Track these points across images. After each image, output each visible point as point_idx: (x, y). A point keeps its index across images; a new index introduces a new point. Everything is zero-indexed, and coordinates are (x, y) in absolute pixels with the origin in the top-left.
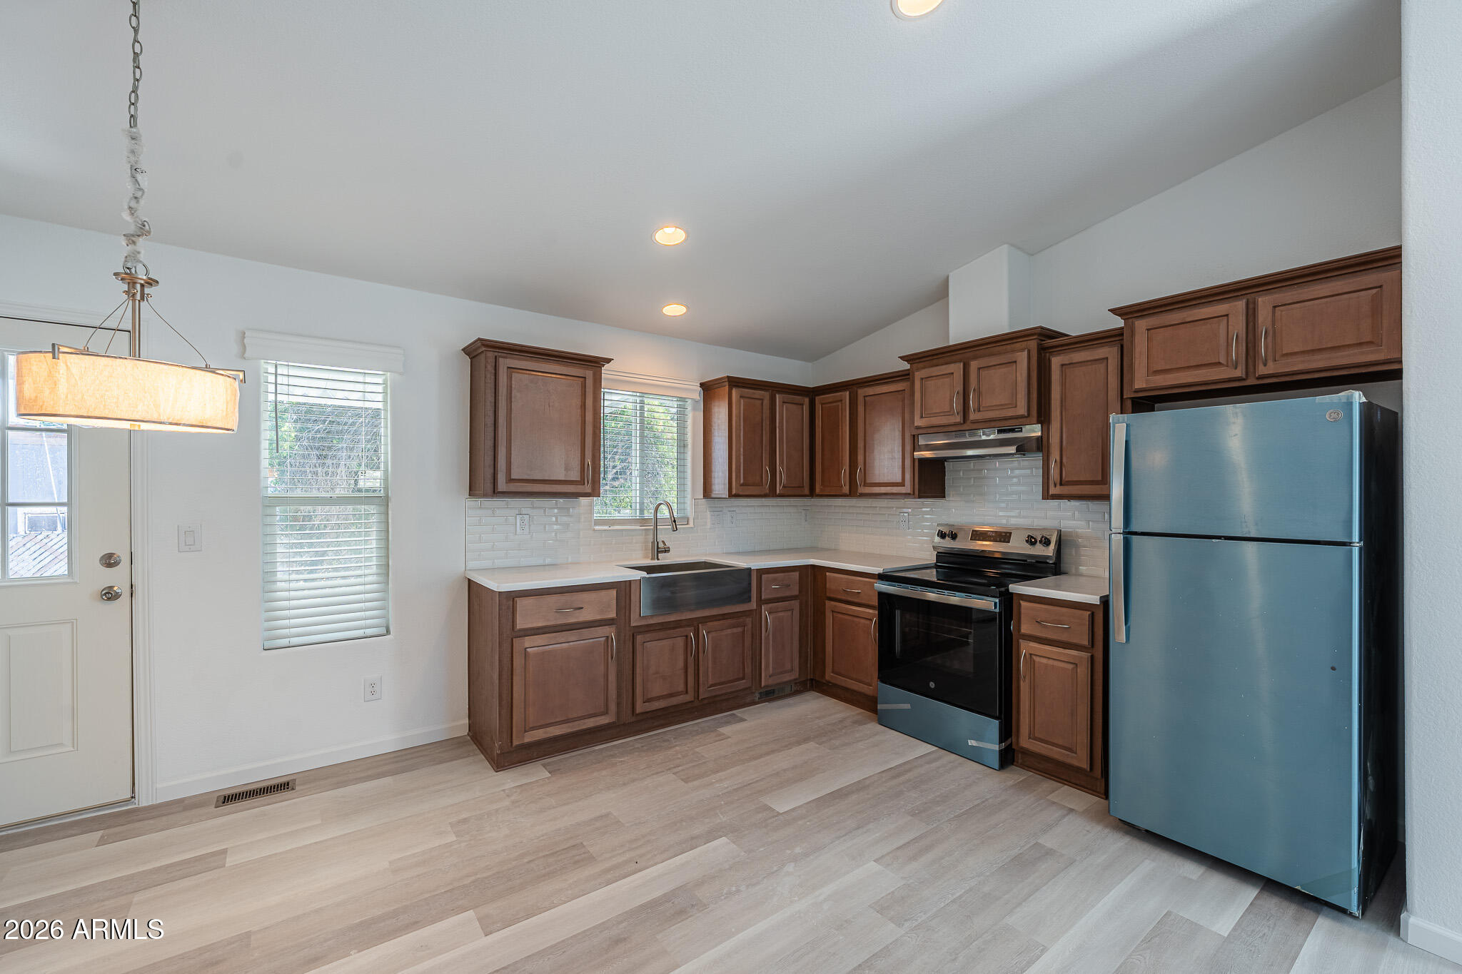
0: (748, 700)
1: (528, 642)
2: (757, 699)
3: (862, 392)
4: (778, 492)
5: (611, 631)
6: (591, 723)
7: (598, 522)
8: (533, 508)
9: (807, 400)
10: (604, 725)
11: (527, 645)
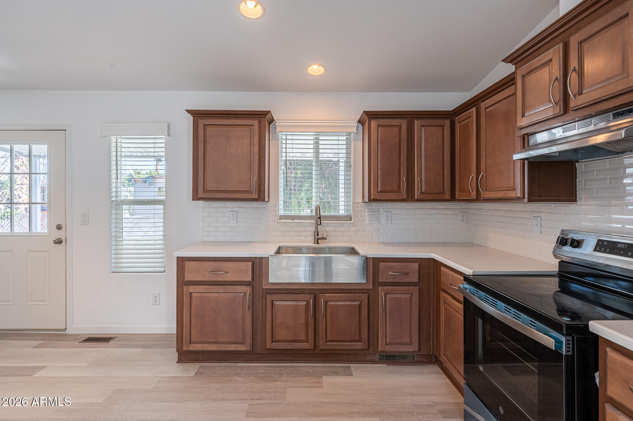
0: (368, 358)
1: (192, 289)
2: (377, 359)
3: (483, 105)
4: (416, 197)
5: (248, 290)
6: (232, 347)
7: (282, 217)
8: (240, 207)
9: (447, 122)
10: (241, 351)
11: (191, 291)
